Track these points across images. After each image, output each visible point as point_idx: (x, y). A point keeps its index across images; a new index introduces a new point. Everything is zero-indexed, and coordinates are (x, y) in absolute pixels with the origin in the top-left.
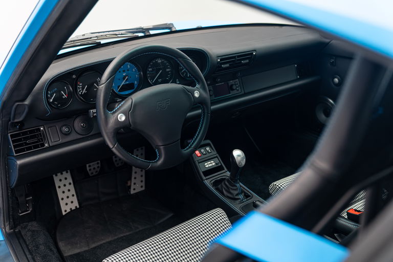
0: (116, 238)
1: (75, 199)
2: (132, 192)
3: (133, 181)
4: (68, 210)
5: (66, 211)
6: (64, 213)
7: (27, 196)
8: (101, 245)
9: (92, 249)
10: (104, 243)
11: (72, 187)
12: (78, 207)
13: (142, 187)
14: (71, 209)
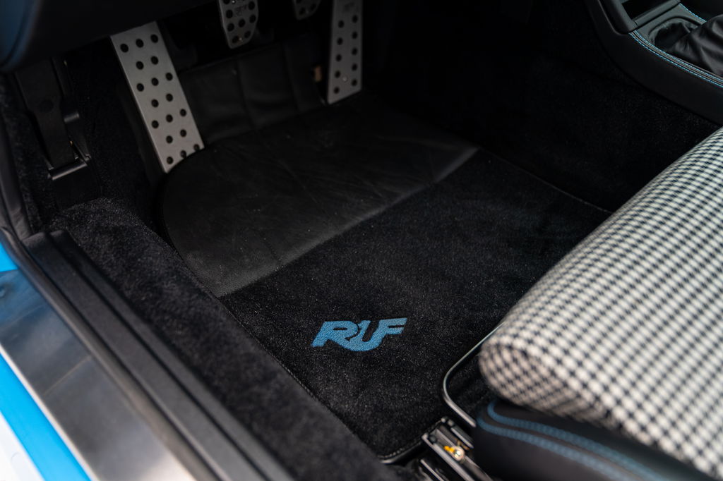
0: (347, 227)
1: (189, 123)
2: (332, 98)
3: (334, 66)
4: (177, 159)
5: (170, 160)
6: (167, 167)
7: (66, 111)
8: (313, 252)
9: (289, 266)
10: (318, 247)
11: (175, 87)
12: (202, 146)
13: (354, 83)
14: (183, 153)
